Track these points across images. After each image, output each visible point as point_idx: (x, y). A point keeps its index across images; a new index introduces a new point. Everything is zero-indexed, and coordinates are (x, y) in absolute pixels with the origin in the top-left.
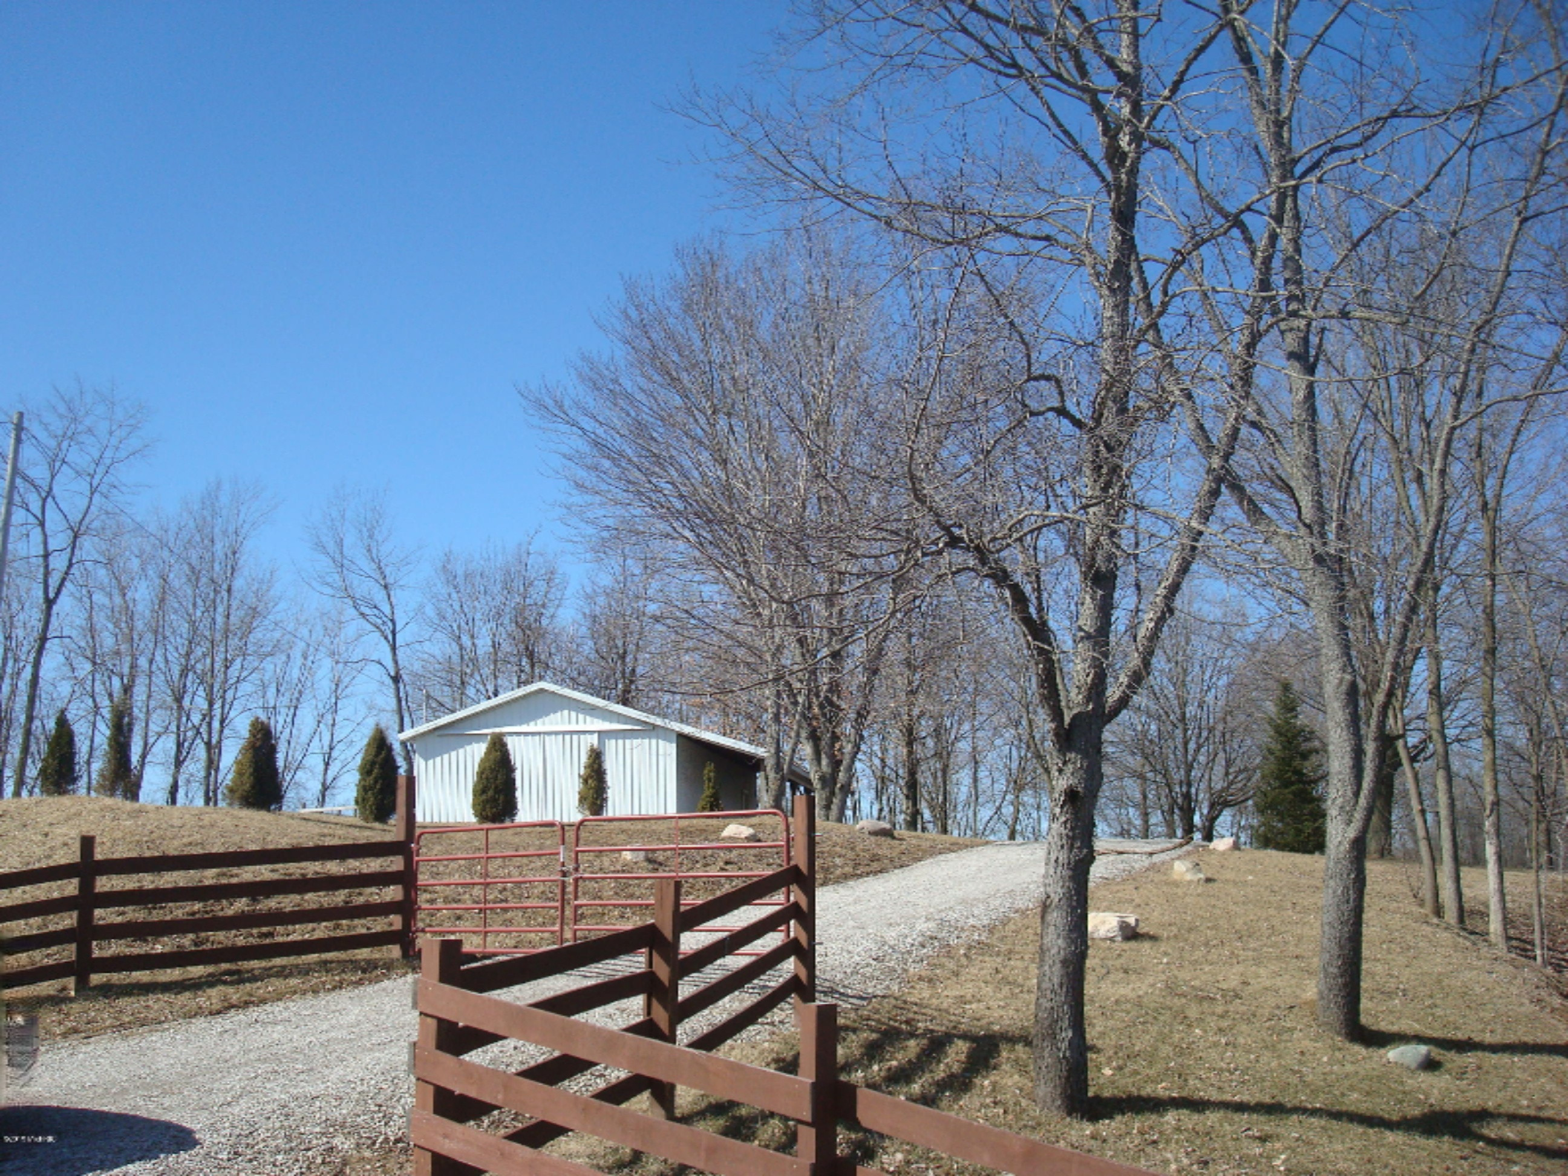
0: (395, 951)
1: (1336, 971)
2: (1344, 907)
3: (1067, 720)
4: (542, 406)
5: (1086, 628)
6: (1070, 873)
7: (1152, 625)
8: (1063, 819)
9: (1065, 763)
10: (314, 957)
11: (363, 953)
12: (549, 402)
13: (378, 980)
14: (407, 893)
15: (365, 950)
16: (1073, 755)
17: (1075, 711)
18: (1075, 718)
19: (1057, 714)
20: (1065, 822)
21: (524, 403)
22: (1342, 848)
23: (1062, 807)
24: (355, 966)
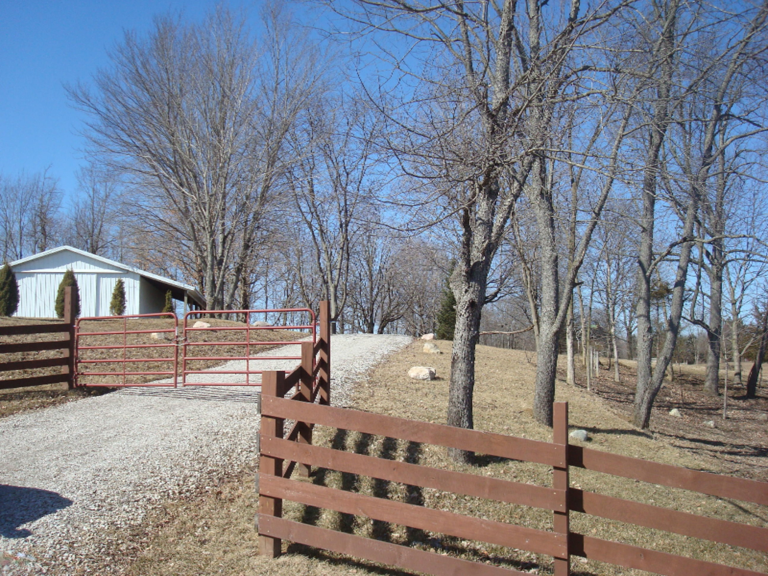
0: (65, 386)
1: (543, 395)
2: (549, 364)
3: (472, 264)
4: (76, 96)
5: (483, 218)
6: (468, 343)
7: (502, 220)
8: (466, 316)
9: (469, 287)
10: (21, 389)
11: (48, 387)
12: (80, 94)
13: (62, 402)
14: (71, 352)
15: (49, 385)
16: (473, 283)
17: (476, 261)
18: (475, 264)
19: (468, 262)
20: (467, 317)
21: (67, 93)
22: (549, 336)
23: (466, 310)
24: (46, 394)
